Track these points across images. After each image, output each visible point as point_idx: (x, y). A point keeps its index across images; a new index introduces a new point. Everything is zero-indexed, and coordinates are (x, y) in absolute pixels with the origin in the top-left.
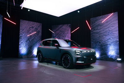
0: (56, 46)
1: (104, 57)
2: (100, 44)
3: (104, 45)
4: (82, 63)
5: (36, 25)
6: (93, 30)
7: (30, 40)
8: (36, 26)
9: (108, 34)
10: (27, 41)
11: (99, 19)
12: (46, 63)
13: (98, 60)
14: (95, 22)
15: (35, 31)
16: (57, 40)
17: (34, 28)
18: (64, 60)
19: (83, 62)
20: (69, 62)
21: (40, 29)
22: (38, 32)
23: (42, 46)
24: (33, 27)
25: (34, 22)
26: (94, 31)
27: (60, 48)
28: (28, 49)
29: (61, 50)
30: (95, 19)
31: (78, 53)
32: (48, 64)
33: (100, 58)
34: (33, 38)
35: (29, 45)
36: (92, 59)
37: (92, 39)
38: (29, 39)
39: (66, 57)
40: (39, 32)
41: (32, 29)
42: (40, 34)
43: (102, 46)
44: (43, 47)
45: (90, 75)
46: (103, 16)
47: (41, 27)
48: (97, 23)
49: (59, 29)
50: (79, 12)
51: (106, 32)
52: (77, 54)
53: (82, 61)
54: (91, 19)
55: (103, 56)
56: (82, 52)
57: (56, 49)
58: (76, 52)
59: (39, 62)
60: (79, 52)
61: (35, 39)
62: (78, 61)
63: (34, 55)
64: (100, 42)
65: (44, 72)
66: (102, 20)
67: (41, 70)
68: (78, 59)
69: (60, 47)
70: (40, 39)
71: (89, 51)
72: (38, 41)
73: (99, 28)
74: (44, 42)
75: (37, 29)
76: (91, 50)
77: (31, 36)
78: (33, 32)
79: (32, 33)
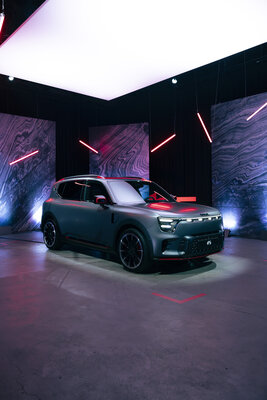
0: (100, 202)
1: (251, 227)
2: (242, 187)
3: (253, 192)
4: (180, 256)
5: (36, 127)
6: (219, 143)
7: (21, 177)
8: (36, 132)
10: (9, 180)
11: (240, 109)
12: (71, 254)
13: (232, 239)
14: (224, 118)
15: (33, 147)
16: (103, 180)
17: (31, 139)
18: (123, 247)
19: (183, 253)
20: (139, 254)
21: (50, 140)
22: (45, 151)
23: (56, 197)
24: (26, 135)
25: (29, 119)
26: (224, 147)
27: (111, 208)
28: (15, 204)
29: (114, 214)
30: (224, 107)
31: (168, 227)
32: (76, 258)
33: (239, 230)
34: (28, 169)
35: (16, 193)
36: (209, 243)
37: (215, 173)
38: (15, 173)
39: (129, 237)
40: (47, 149)
41: (23, 142)
42: (52, 156)
43: (245, 193)
44: (59, 202)
45: (203, 295)
46: (252, 98)
47: (53, 133)
48: (232, 120)
49: (112, 138)
50: (174, 81)
52: (166, 230)
53: (179, 250)
54: (214, 107)
55: (248, 225)
56: (178, 221)
57: (99, 211)
58: (160, 223)
59: (50, 249)
60: (169, 223)
61: (36, 173)
62: (169, 250)
63: (34, 222)
64: (240, 183)
65: (63, 286)
66: (246, 111)
67: (54, 278)
68: (165, 244)
69: (113, 204)
70: (51, 173)
71: (200, 219)
72: (46, 178)
73: (237, 138)
74: (62, 185)
75: (41, 141)
76: (207, 215)
77: (21, 164)
78: (27, 149)
79: (24, 154)
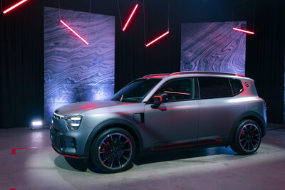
9: (94, 64)
51: (88, 56)
